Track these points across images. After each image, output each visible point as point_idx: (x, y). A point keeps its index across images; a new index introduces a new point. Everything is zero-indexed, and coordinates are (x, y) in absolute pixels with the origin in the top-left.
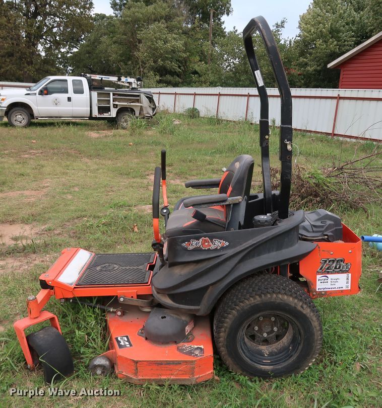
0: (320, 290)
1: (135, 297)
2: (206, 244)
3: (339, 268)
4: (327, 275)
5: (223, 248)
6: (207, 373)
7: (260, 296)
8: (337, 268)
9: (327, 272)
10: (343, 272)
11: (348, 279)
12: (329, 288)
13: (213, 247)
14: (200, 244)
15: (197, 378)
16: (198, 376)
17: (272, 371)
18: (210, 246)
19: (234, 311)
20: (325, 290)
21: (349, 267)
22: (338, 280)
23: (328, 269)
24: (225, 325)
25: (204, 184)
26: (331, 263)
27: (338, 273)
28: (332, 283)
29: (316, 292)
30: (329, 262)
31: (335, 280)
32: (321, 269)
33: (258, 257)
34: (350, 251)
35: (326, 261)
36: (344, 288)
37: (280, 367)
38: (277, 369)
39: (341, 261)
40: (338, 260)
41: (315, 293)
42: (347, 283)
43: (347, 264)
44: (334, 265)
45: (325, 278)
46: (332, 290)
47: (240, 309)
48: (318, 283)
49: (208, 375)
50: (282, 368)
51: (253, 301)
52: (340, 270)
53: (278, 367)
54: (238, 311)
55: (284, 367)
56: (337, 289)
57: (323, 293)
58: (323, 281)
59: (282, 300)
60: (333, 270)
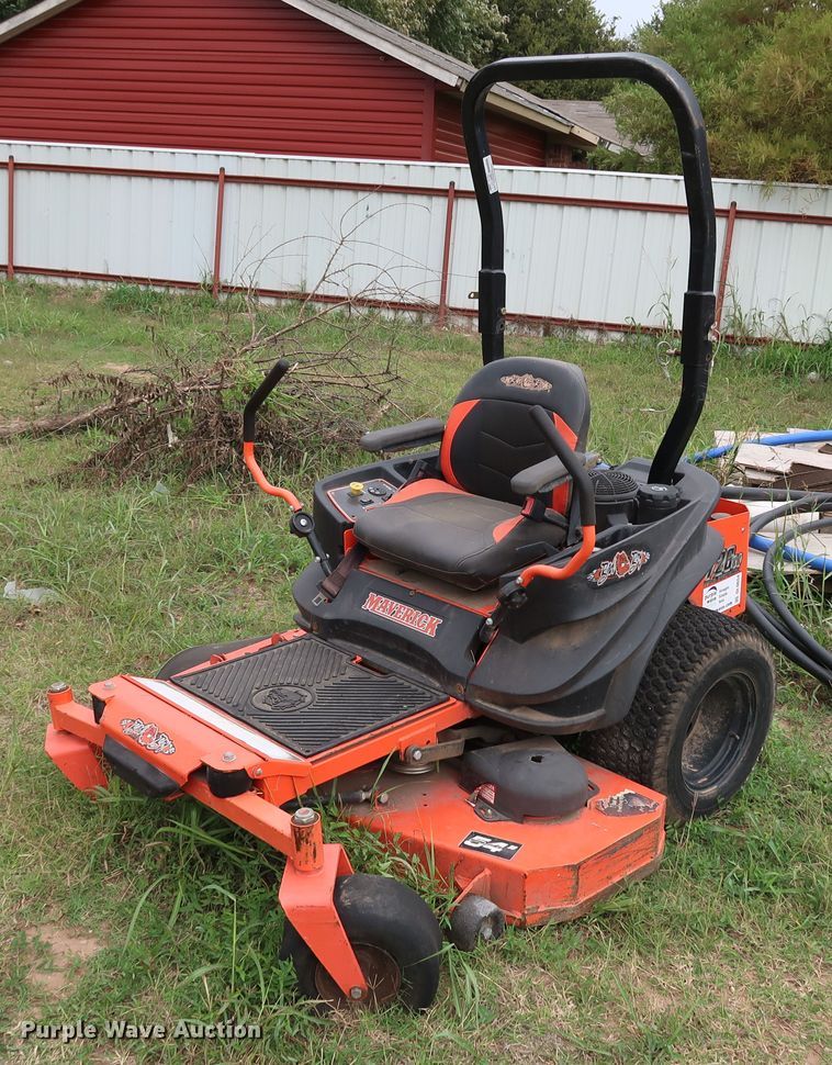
1: (434, 740)
2: (623, 565)
5: (645, 567)
7: (716, 649)
8: (728, 566)
9: (716, 578)
10: (733, 572)
13: (631, 569)
14: (614, 569)
17: (719, 793)
18: (628, 567)
19: (680, 694)
21: (740, 560)
24: (667, 727)
25: (412, 437)
27: (728, 575)
37: (726, 782)
38: (725, 787)
39: (733, 551)
40: (729, 551)
44: (724, 562)
47: (691, 685)
50: (729, 782)
51: (708, 663)
52: (731, 570)
53: (723, 783)
54: (688, 689)
55: (732, 778)
60: (723, 573)
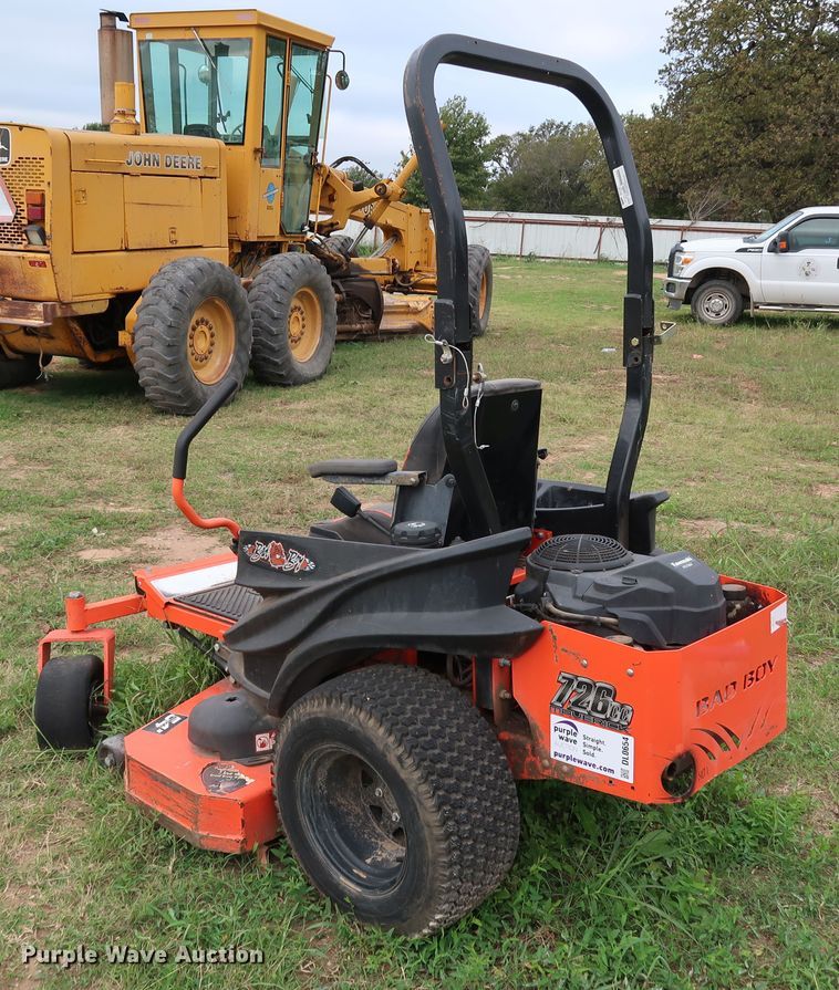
0: (557, 758)
2: (278, 556)
3: (604, 711)
4: (575, 722)
5: (303, 574)
6: (228, 837)
8: (600, 708)
9: (574, 711)
10: (614, 727)
11: (625, 751)
12: (580, 762)
13: (287, 566)
14: (268, 554)
15: (202, 837)
16: (205, 834)
18: (283, 562)
20: (569, 762)
21: (629, 716)
22: (600, 746)
23: (576, 704)
26: (583, 690)
27: (601, 723)
28: (587, 750)
29: (550, 759)
30: (580, 685)
31: (594, 744)
32: (559, 700)
33: (369, 615)
34: (631, 671)
35: (571, 681)
36: (617, 776)
39: (609, 692)
40: (600, 689)
41: (546, 762)
42: (625, 762)
43: (622, 706)
44: (591, 698)
45: (569, 728)
46: (587, 767)
48: (554, 736)
49: (228, 840)
52: (607, 719)
56: (599, 771)
57: (565, 768)
58: (564, 735)
59: (360, 725)
60: (589, 713)
